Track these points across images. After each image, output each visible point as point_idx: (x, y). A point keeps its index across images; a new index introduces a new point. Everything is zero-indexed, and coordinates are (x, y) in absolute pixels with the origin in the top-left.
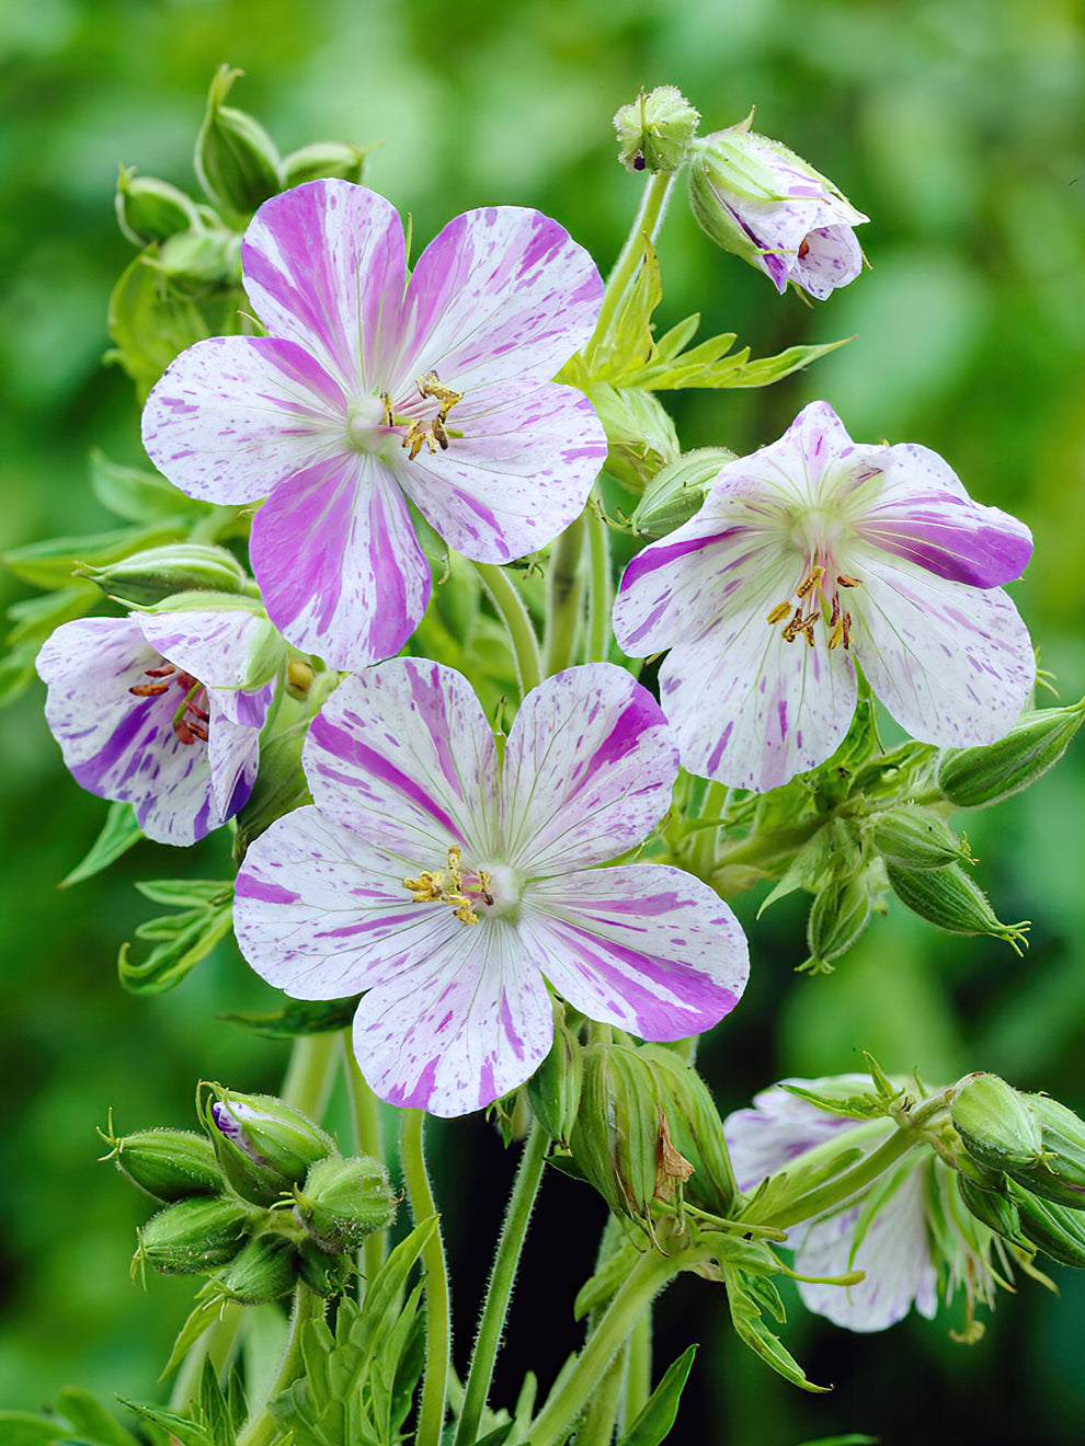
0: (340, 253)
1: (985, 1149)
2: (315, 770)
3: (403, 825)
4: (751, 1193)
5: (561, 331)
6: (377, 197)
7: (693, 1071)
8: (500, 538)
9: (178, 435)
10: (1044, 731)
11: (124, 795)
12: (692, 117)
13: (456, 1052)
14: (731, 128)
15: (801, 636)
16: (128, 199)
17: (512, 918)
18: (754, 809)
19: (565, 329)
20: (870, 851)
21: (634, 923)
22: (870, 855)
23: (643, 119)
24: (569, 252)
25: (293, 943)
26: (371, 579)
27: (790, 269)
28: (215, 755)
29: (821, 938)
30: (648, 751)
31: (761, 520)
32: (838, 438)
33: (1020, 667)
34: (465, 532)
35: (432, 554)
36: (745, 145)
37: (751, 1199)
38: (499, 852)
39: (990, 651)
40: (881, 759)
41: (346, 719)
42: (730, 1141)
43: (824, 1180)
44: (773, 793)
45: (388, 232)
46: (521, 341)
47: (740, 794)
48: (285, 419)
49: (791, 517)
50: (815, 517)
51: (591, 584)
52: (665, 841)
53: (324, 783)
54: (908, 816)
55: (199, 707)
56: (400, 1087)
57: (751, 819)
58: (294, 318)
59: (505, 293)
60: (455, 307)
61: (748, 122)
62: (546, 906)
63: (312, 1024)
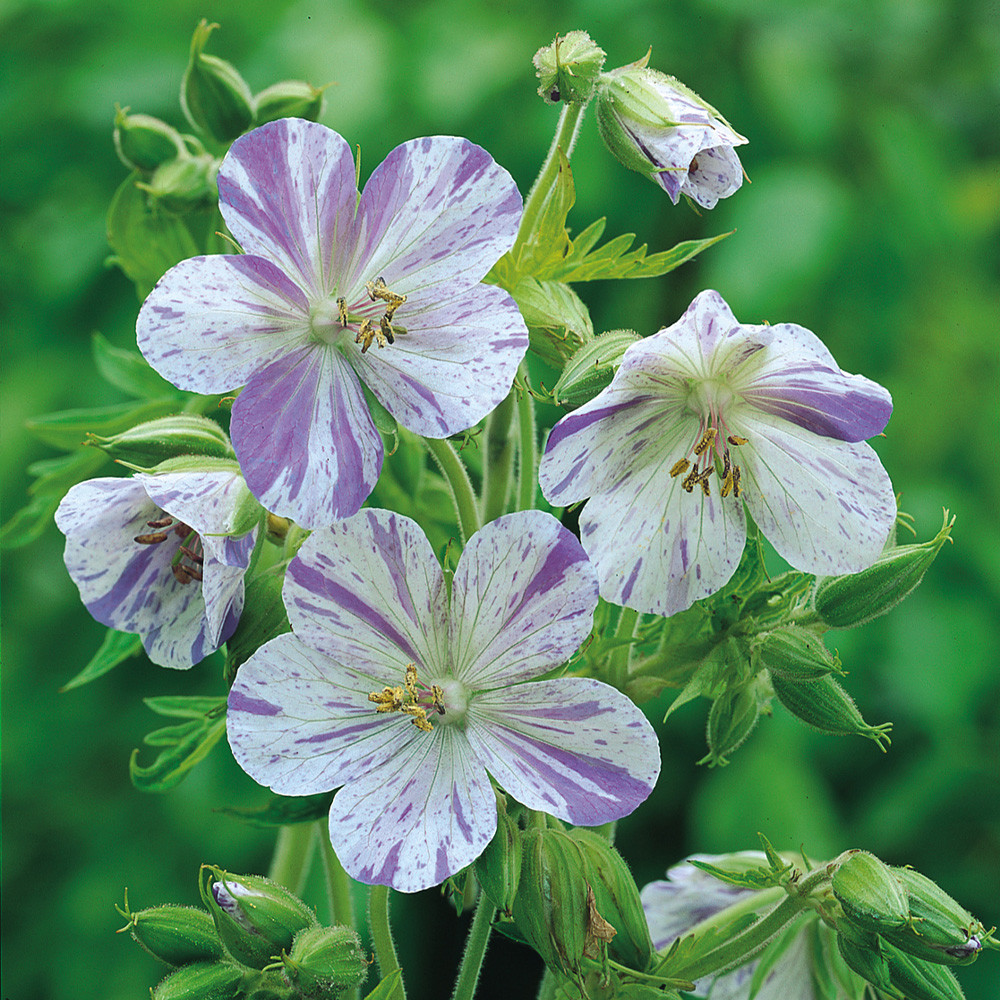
0: (300, 179)
1: (861, 914)
2: (294, 603)
3: (368, 649)
4: (665, 951)
5: (488, 239)
6: (330, 131)
7: (614, 850)
8: (440, 416)
9: (166, 337)
10: (904, 563)
11: (131, 627)
12: (599, 57)
13: (416, 837)
14: (632, 64)
15: (698, 488)
16: (124, 133)
17: (461, 725)
18: (660, 629)
19: (491, 238)
20: (757, 664)
21: (564, 727)
22: (758, 668)
23: (558, 60)
24: (493, 172)
25: (277, 749)
26: (333, 452)
27: (681, 184)
28: (208, 592)
29: (719, 737)
30: (573, 583)
31: (663, 390)
32: (726, 320)
33: (883, 508)
34: (411, 410)
35: (384, 430)
36: (644, 79)
37: (665, 956)
38: (449, 670)
39: (857, 494)
40: (767, 587)
41: (319, 561)
42: (645, 907)
43: (726, 940)
44: (676, 616)
45: (340, 160)
46: (454, 249)
47: (648, 618)
48: (257, 320)
49: (688, 387)
50: (708, 387)
51: (520, 445)
52: (587, 659)
53: (301, 614)
54: (789, 635)
55: (194, 552)
56: (369, 868)
57: (658, 638)
58: (263, 235)
59: (440, 208)
60: (399, 221)
61: (646, 59)
62: (489, 714)
63: (294, 815)
